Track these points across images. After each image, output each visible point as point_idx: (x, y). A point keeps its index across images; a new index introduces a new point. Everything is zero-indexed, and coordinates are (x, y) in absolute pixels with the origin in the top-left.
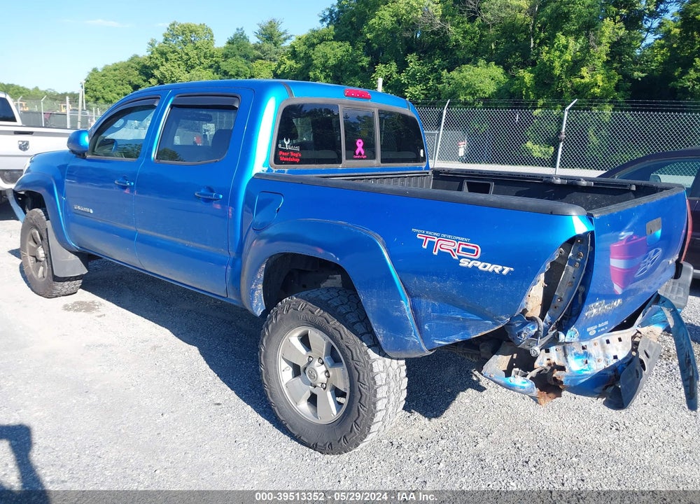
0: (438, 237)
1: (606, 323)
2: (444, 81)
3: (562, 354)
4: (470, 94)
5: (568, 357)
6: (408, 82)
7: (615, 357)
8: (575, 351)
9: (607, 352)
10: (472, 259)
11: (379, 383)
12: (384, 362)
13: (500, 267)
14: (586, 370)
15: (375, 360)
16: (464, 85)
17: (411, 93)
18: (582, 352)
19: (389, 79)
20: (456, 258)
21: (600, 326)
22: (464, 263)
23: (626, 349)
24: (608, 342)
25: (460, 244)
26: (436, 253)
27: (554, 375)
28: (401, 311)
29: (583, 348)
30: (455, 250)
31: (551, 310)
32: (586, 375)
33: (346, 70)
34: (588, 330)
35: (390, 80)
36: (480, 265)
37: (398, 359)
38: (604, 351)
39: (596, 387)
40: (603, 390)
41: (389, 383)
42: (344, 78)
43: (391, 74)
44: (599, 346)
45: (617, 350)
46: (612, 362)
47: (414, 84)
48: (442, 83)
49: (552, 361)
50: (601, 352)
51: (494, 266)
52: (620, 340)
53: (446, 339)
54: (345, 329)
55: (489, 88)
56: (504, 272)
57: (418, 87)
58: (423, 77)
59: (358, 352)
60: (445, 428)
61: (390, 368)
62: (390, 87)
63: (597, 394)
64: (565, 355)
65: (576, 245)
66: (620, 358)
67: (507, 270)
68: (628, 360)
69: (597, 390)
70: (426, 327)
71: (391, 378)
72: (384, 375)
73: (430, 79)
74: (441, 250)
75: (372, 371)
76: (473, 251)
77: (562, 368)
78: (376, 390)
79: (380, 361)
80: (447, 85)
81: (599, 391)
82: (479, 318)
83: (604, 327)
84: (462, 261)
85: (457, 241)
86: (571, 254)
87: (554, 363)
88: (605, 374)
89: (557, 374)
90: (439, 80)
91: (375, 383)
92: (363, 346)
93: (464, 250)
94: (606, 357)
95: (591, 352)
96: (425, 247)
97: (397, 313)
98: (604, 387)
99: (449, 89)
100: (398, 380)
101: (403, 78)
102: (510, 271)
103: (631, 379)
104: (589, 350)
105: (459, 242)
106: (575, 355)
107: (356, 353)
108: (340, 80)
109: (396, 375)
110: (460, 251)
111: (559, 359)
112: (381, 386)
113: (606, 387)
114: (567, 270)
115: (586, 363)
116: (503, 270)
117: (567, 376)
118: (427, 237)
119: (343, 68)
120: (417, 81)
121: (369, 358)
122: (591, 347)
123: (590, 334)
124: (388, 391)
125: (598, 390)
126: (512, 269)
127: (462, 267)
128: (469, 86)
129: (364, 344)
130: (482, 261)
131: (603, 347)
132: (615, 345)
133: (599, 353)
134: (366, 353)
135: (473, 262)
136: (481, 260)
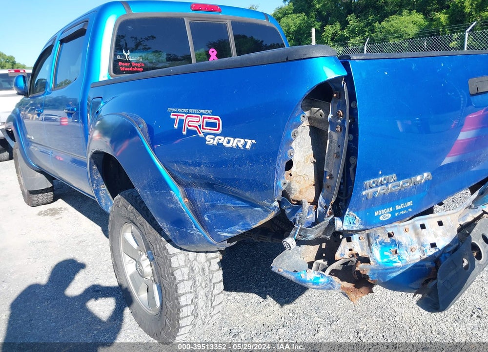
0: (186, 114)
1: (410, 203)
2: (377, 30)
3: (366, 243)
4: (398, 37)
5: (372, 247)
6: (350, 35)
7: (433, 245)
8: (380, 239)
9: (422, 239)
10: (216, 135)
11: (179, 278)
12: (186, 256)
13: (242, 141)
14: (395, 262)
15: (174, 255)
16: (392, 31)
17: (353, 43)
18: (388, 240)
19: (335, 35)
20: (202, 135)
21: (397, 207)
22: (211, 141)
23: (449, 234)
24: (423, 227)
25: (204, 118)
26: (185, 133)
27: (357, 269)
28: (174, 203)
29: (390, 235)
30: (200, 126)
31: (325, 191)
32: (396, 267)
33: (304, 33)
34: (377, 213)
35: (337, 36)
36: (224, 140)
37: (207, 252)
38: (419, 238)
39: (412, 282)
40: (423, 284)
41: (194, 278)
42: (303, 39)
43: (336, 31)
44: (411, 232)
45: (436, 236)
46: (431, 252)
47: (354, 36)
48: (376, 32)
49: (355, 251)
50: (415, 239)
51: (237, 140)
52: (440, 223)
53: (228, 230)
54: (147, 224)
55: (413, 30)
56: (248, 147)
57: (358, 38)
58: (360, 30)
59: (158, 247)
60: (291, 315)
61: (195, 262)
62: (336, 41)
63: (414, 289)
64: (370, 245)
65: (335, 102)
66: (441, 245)
67: (249, 142)
68: (452, 248)
69: (413, 285)
70: (206, 219)
71: (196, 272)
72: (186, 270)
73: (366, 31)
74: (189, 128)
75: (171, 266)
76: (214, 125)
77: (366, 260)
78: (176, 286)
79: (180, 255)
80: (379, 34)
81: (417, 287)
82: (248, 206)
83: (406, 209)
84: (207, 138)
85: (201, 114)
86: (330, 116)
87: (357, 254)
88: (423, 266)
89: (360, 267)
90: (373, 31)
91: (175, 278)
92: (162, 240)
93: (208, 124)
94: (422, 245)
95: (400, 240)
96: (176, 127)
97: (172, 206)
98: (423, 281)
99: (380, 36)
100: (207, 273)
101: (346, 33)
102: (253, 145)
103: (453, 273)
104: (397, 237)
105: (203, 116)
106: (381, 243)
107: (157, 248)
108: (300, 41)
109: (203, 269)
110: (204, 127)
111: (362, 249)
112: (183, 281)
113: (427, 281)
114: (331, 137)
115: (396, 253)
116: (246, 143)
117: (372, 270)
118: (178, 116)
119: (301, 32)
120: (356, 34)
121: (167, 252)
122: (400, 233)
123: (381, 218)
124: (194, 285)
125: (415, 285)
126: (254, 141)
127: (210, 146)
128: (396, 31)
129: (163, 239)
130: (225, 136)
131: (417, 234)
132: (433, 229)
133: (412, 240)
134: (165, 248)
135: (217, 137)
136: (223, 134)
